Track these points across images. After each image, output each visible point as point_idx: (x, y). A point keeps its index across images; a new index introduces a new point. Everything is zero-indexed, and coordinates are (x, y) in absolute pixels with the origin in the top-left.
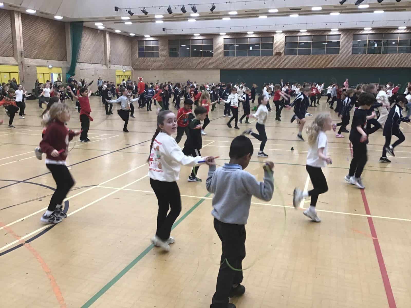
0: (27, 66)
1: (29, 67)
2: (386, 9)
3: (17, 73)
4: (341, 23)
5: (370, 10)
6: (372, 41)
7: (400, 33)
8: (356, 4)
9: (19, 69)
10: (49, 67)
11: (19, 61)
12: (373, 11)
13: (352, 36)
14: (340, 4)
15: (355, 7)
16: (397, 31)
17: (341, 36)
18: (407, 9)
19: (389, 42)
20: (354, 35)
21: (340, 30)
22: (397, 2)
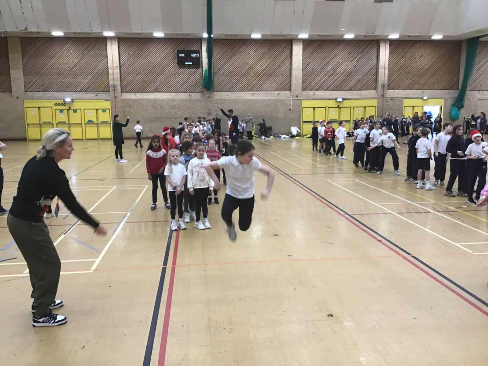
0: (390, 98)
1: (392, 100)
3: (375, 108)
9: (378, 103)
10: (423, 98)
11: (380, 95)
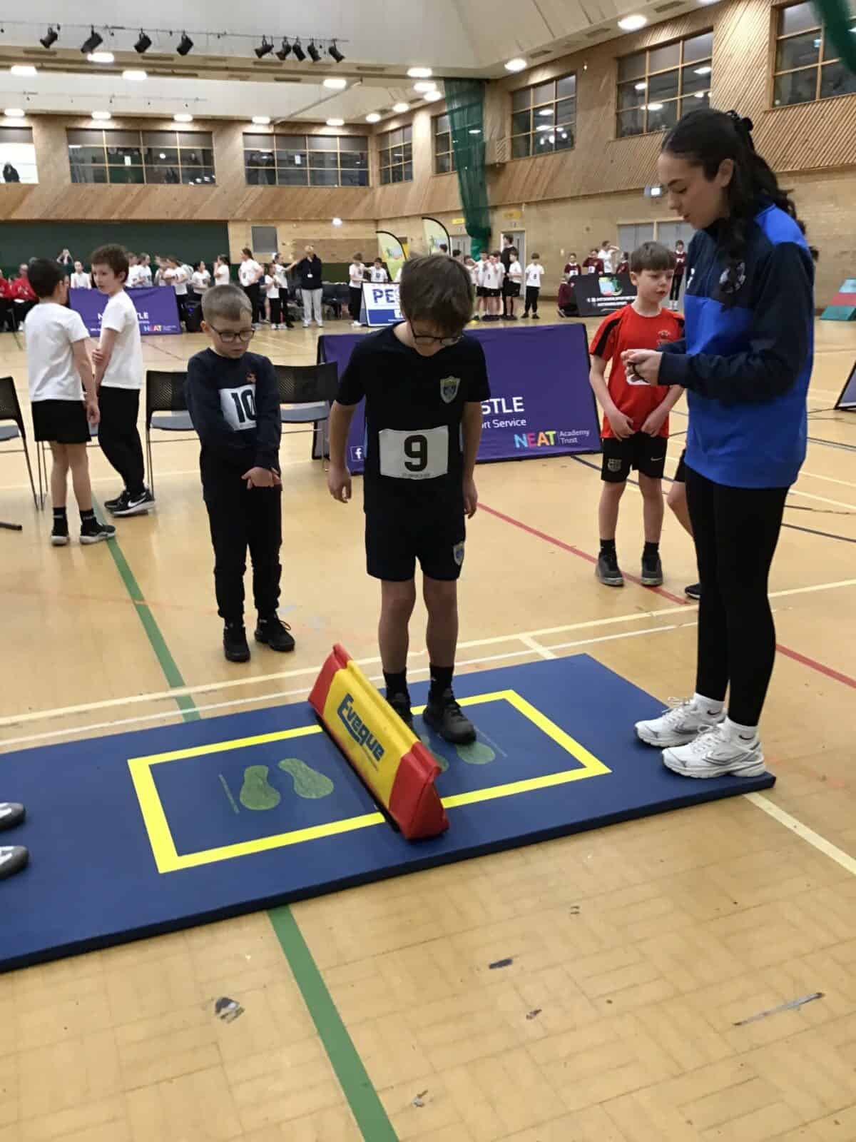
2: (151, 70)
4: (30, 96)
5: (115, 69)
6: (112, 149)
7: (180, 132)
8: (83, 51)
12: (120, 72)
13: (64, 133)
14: (41, 46)
15: (81, 56)
16: (171, 127)
17: (35, 132)
18: (199, 72)
19: (154, 154)
20: (68, 130)
21: (31, 115)
22: (179, 55)
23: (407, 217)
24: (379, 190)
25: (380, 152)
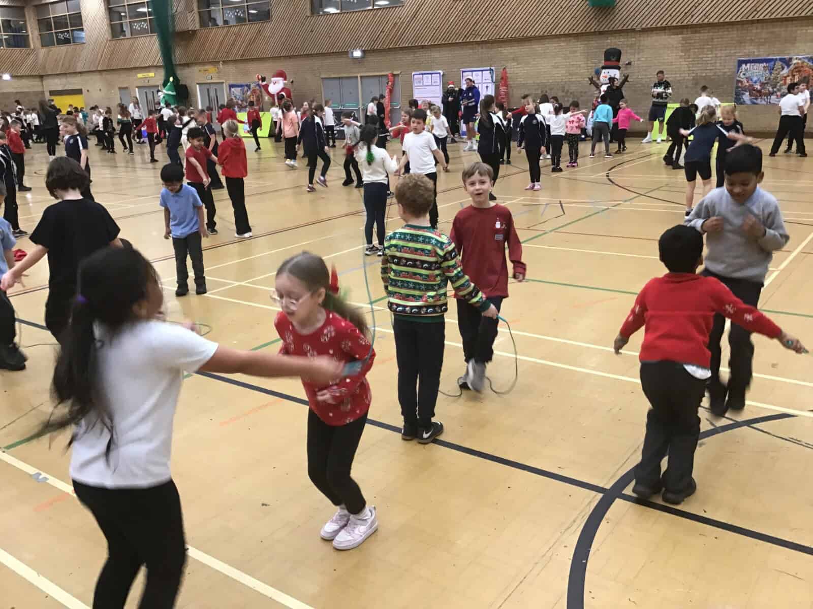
23: (80, 73)
24: (43, 51)
25: (38, 20)
